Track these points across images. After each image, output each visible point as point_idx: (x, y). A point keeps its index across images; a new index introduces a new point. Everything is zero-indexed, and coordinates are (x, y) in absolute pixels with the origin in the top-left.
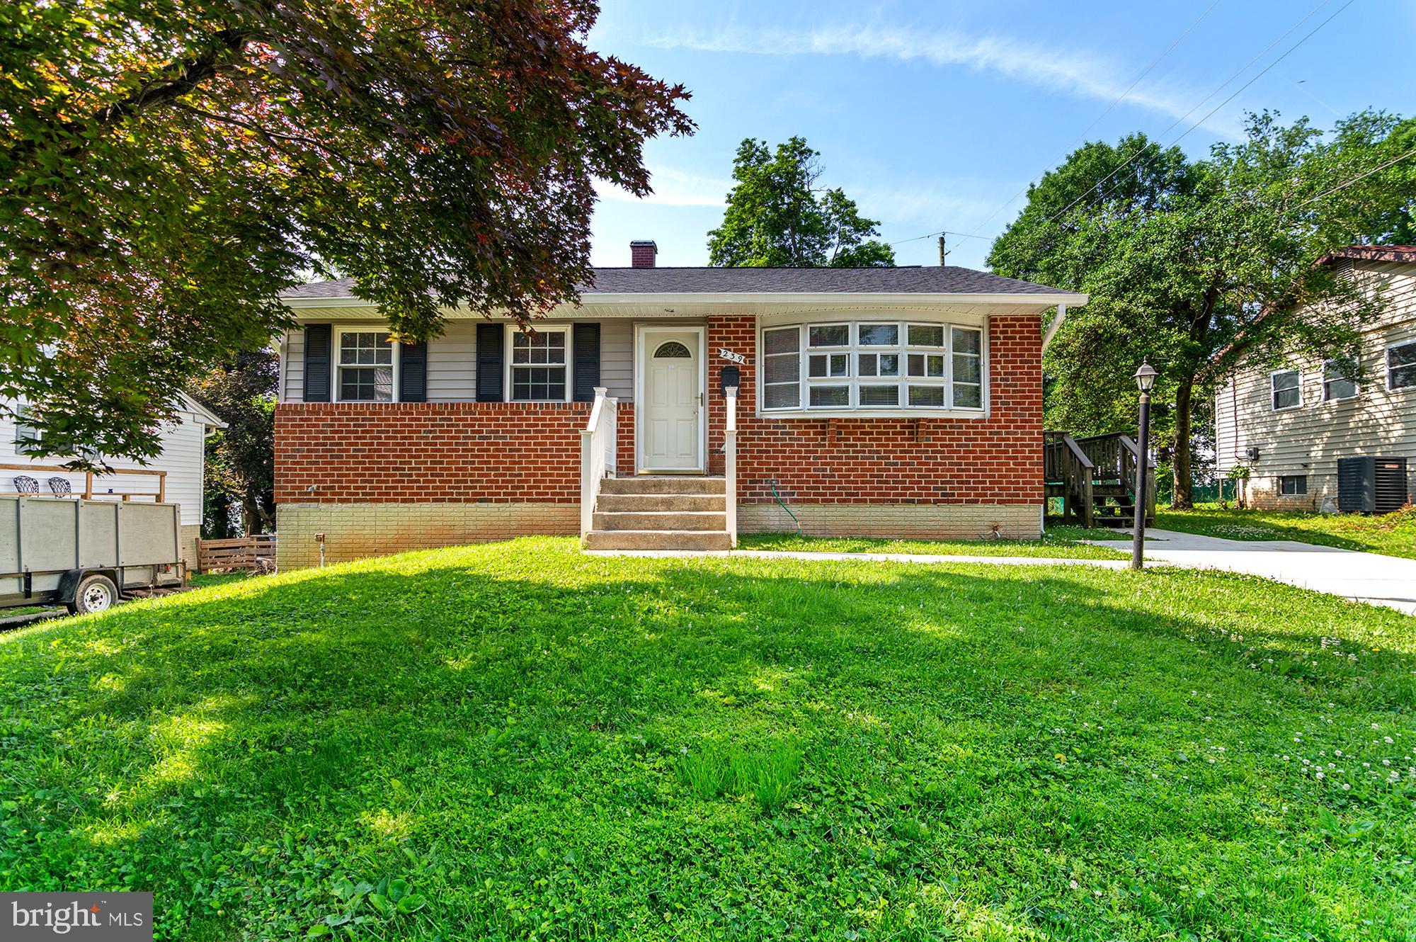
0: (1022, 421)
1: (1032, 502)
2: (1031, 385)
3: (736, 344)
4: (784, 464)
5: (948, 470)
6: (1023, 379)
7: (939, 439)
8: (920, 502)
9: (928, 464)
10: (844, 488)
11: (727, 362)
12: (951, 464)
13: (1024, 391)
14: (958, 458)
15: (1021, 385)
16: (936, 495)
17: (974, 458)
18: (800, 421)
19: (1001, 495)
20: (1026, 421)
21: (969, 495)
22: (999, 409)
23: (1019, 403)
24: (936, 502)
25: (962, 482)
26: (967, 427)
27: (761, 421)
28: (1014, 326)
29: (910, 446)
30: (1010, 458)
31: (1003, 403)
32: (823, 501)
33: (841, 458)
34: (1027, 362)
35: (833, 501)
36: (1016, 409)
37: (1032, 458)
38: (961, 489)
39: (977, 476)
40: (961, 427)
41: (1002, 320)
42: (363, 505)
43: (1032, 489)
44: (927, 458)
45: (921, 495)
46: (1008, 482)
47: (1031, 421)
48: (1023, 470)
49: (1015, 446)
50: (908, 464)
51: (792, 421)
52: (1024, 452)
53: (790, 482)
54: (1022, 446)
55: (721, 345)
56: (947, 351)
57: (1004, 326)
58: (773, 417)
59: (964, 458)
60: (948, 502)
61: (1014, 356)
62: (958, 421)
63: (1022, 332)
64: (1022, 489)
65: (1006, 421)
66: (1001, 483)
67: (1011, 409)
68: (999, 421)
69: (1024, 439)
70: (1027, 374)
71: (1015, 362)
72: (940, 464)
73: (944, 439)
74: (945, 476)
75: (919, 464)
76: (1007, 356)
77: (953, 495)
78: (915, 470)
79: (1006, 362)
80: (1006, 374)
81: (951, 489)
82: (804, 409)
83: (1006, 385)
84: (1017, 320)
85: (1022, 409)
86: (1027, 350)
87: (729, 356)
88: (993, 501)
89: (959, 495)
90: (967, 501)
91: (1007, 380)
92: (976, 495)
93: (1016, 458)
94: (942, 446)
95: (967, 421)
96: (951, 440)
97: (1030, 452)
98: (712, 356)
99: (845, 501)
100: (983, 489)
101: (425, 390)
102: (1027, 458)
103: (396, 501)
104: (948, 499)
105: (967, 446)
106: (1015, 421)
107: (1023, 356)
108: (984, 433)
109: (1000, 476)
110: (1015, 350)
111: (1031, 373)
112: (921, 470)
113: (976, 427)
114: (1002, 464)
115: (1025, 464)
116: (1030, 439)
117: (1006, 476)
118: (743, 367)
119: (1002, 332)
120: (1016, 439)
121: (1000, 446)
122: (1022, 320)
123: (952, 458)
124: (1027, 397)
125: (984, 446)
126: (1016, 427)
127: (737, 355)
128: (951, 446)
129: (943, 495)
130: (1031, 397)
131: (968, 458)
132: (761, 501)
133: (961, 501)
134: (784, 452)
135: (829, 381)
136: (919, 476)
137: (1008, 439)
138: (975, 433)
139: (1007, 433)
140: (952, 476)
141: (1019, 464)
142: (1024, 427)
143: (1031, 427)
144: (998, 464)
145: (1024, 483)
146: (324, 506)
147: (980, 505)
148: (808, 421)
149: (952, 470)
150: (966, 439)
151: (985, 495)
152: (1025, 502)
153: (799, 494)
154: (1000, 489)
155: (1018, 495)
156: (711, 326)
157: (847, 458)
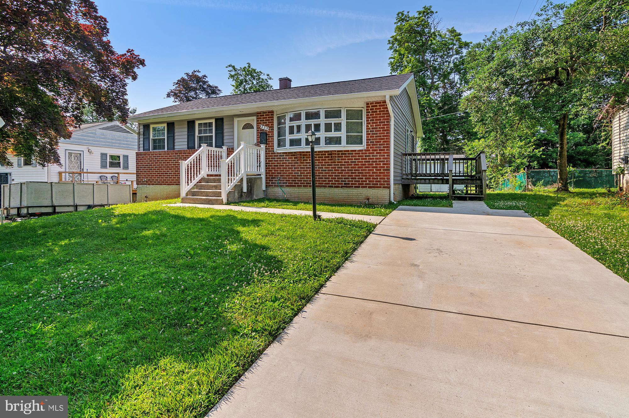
0: (380, 150)
1: (384, 187)
2: (384, 133)
3: (266, 123)
4: (283, 171)
5: (347, 173)
6: (380, 131)
7: (343, 159)
8: (335, 187)
9: (338, 170)
10: (305, 181)
11: (263, 130)
12: (348, 170)
13: (380, 136)
14: (351, 168)
15: (380, 134)
16: (342, 184)
17: (358, 167)
18: (289, 153)
19: (370, 184)
20: (381, 150)
21: (356, 184)
22: (369, 145)
23: (378, 142)
24: (342, 187)
25: (353, 178)
26: (355, 154)
27: (275, 153)
28: (377, 106)
29: (331, 162)
30: (374, 167)
31: (371, 142)
32: (298, 186)
33: (304, 168)
34: (382, 122)
35: (301, 186)
36: (377, 145)
37: (384, 167)
38: (352, 181)
39: (360, 176)
40: (352, 154)
41: (371, 104)
42: (158, 186)
43: (384, 181)
44: (338, 168)
45: (335, 184)
46: (373, 178)
47: (384, 150)
48: (380, 173)
49: (376, 161)
50: (330, 170)
51: (286, 153)
52: (380, 164)
53: (285, 178)
54: (379, 161)
55: (260, 123)
56: (343, 120)
57: (372, 106)
58: (279, 152)
59: (354, 167)
60: (347, 187)
61: (376, 120)
62: (352, 151)
63: (380, 109)
64: (379, 181)
65: (372, 150)
66: (370, 178)
67: (374, 145)
68: (370, 150)
69: (380, 159)
70: (382, 128)
71: (377, 123)
72: (343, 170)
73: (345, 159)
74: (346, 176)
75: (335, 170)
76: (373, 120)
77: (349, 184)
78: (333, 173)
79: (373, 123)
80: (372, 128)
81: (348, 181)
82: (288, 148)
83: (372, 134)
84: (378, 103)
85: (380, 145)
86: (382, 117)
87: (263, 128)
88: (366, 187)
89: (352, 184)
90: (355, 187)
91: (373, 131)
92: (359, 184)
93: (377, 167)
94: (345, 162)
95: (355, 151)
96: (348, 159)
97: (383, 164)
98: (258, 128)
99: (306, 186)
100: (362, 181)
101: (174, 146)
102: (382, 167)
103: (166, 184)
104: (347, 186)
105: (355, 162)
106: (377, 150)
107: (380, 120)
108: (363, 156)
109: (369, 176)
110: (377, 117)
111: (384, 128)
112: (335, 173)
113: (359, 154)
114: (370, 170)
115: (380, 170)
116: (383, 158)
117: (372, 176)
118: (269, 132)
119: (371, 109)
120: (377, 159)
121: (369, 162)
122: (380, 103)
123: (349, 167)
124: (382, 139)
125: (362, 162)
126: (377, 153)
127: (266, 127)
128: (348, 162)
129: (345, 184)
130: (384, 139)
131: (355, 167)
132: (275, 186)
133: (352, 187)
134: (283, 166)
135: (296, 136)
136: (335, 176)
137: (373, 159)
138: (358, 156)
139: (373, 156)
140: (348, 176)
141: (378, 170)
142: (381, 153)
143: (383, 153)
144: (369, 170)
145: (380, 179)
146: (148, 186)
147: (360, 189)
148: (292, 153)
149: (349, 173)
150: (355, 159)
151: (363, 184)
152: (381, 187)
153: (289, 183)
154: (369, 181)
155: (377, 184)
156: (258, 116)
157: (307, 168)
